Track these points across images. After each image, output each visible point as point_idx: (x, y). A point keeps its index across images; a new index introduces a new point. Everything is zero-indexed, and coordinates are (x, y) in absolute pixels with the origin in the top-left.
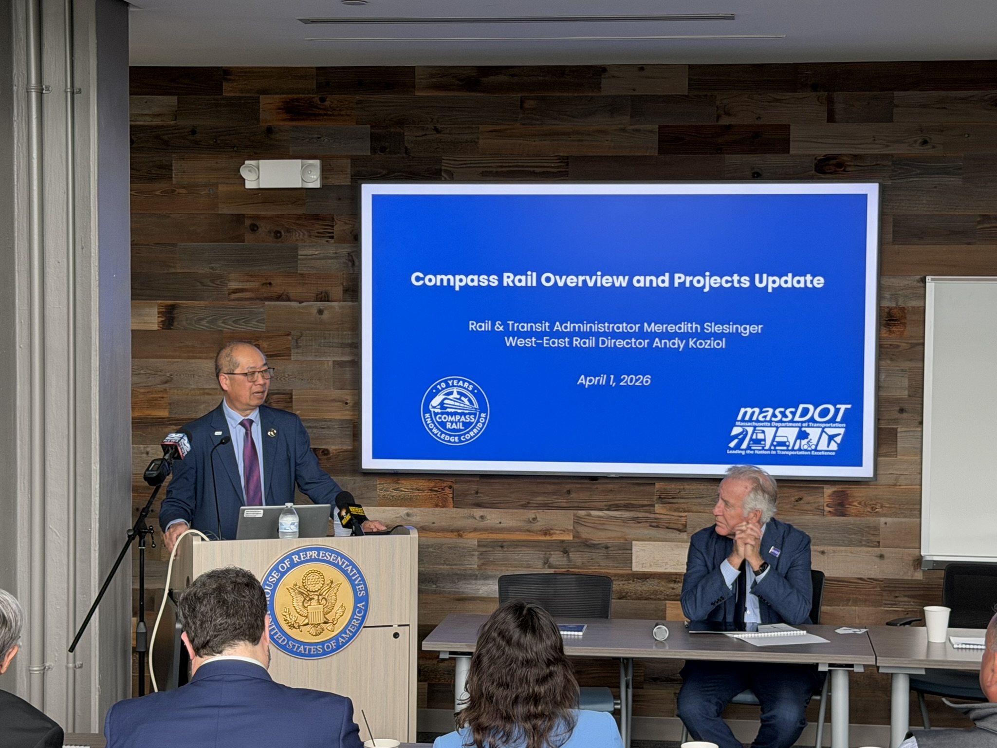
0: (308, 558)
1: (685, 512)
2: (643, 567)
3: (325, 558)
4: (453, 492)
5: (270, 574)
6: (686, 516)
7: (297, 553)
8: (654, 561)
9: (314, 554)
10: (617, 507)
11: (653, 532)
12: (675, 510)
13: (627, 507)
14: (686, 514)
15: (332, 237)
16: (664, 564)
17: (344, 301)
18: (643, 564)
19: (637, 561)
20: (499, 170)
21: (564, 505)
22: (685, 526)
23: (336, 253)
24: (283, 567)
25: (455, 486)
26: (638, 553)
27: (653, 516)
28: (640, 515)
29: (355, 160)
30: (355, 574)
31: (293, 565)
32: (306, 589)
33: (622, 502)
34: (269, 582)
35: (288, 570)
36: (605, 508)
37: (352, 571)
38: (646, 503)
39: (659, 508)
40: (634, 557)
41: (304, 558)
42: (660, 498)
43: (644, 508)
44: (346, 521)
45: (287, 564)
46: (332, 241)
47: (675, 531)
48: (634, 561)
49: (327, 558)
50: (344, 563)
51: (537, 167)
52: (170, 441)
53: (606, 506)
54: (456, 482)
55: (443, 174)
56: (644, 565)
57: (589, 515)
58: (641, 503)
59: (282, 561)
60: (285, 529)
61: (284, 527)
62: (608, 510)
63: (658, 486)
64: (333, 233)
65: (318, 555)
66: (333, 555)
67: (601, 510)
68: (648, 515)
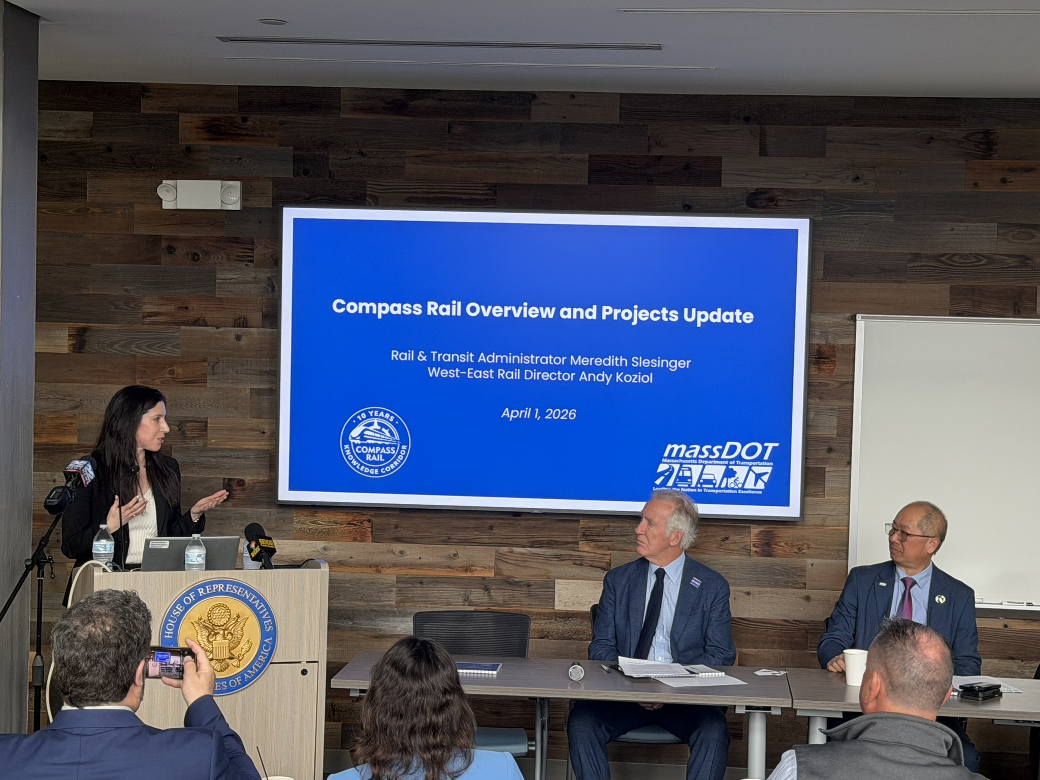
0: (214, 591)
1: (609, 550)
2: (565, 606)
3: (232, 591)
4: (372, 526)
5: (174, 607)
6: (610, 555)
7: (203, 586)
8: (577, 600)
9: (220, 587)
10: (540, 544)
11: (576, 570)
12: (600, 548)
13: (550, 544)
14: (610, 552)
15: (252, 261)
16: (587, 603)
17: (262, 327)
18: (565, 603)
19: (560, 599)
20: (425, 196)
21: (487, 541)
22: (609, 564)
23: (255, 278)
24: (187, 601)
25: (373, 519)
26: (561, 591)
27: (577, 553)
28: (563, 552)
29: (277, 182)
30: (262, 609)
31: (198, 598)
32: (211, 623)
33: (546, 539)
34: (173, 615)
35: (193, 603)
36: (528, 544)
37: (259, 605)
38: (569, 540)
39: (584, 546)
40: (556, 596)
41: (210, 591)
42: (584, 535)
43: (568, 546)
44: (255, 554)
45: (192, 597)
46: (252, 265)
47: (599, 569)
48: (556, 599)
49: (234, 591)
50: (251, 596)
51: (465, 194)
52: (73, 469)
53: (528, 542)
54: (375, 516)
55: (367, 198)
56: (567, 604)
57: (512, 552)
58: (564, 540)
59: (187, 594)
60: (191, 561)
61: (190, 559)
62: (532, 547)
63: (582, 522)
64: (253, 257)
65: (225, 588)
66: (240, 588)
67: (523, 546)
68: (571, 552)
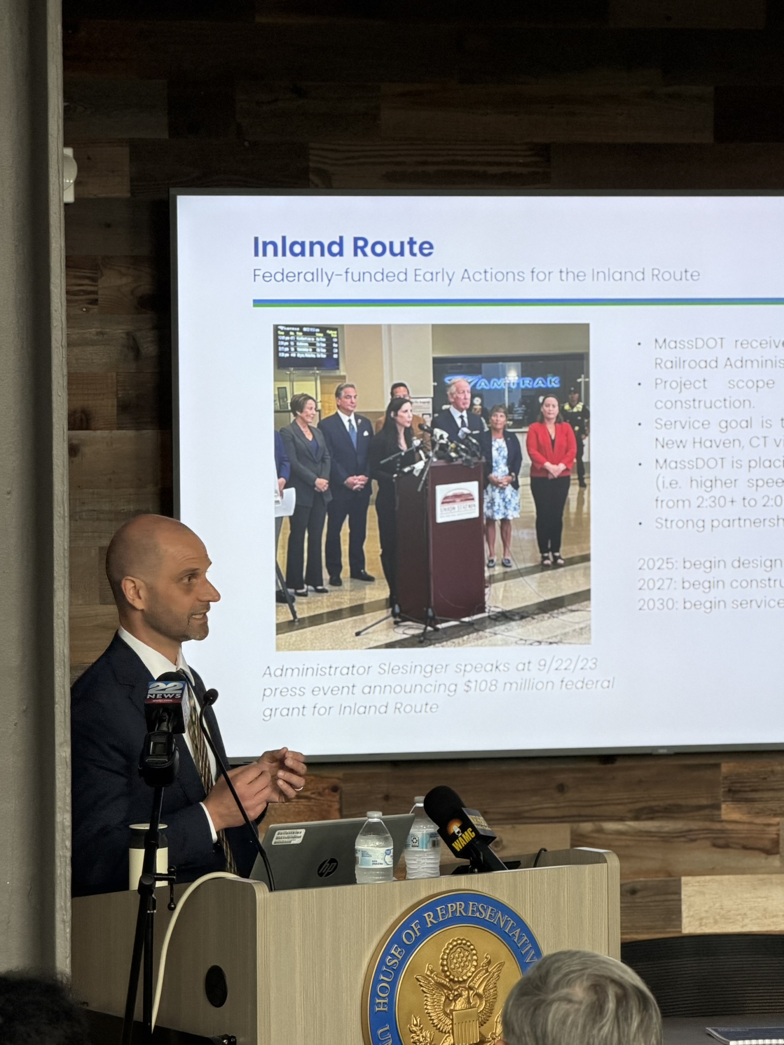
1: (776, 815)
2: (701, 925)
4: (341, 798)
5: (387, 952)
6: (778, 824)
8: (723, 912)
9: (459, 906)
10: (651, 813)
11: (718, 856)
12: (758, 814)
13: (668, 812)
14: (777, 820)
15: (94, 302)
16: (739, 917)
17: (119, 428)
18: (701, 919)
19: (691, 913)
21: (552, 813)
22: (776, 842)
23: (102, 333)
24: (409, 936)
25: (346, 787)
26: (692, 899)
27: (718, 826)
28: (694, 825)
29: (137, 150)
30: (524, 945)
31: (426, 932)
32: (448, 977)
33: (661, 803)
34: (387, 967)
35: (419, 940)
36: (629, 815)
37: (520, 937)
38: (704, 802)
39: (730, 813)
40: (684, 907)
42: (730, 791)
43: (702, 813)
45: (416, 929)
46: (95, 309)
47: (757, 853)
48: (684, 914)
49: (481, 913)
50: (507, 922)
53: (630, 811)
54: (346, 780)
55: (311, 177)
56: (704, 921)
57: (600, 831)
58: (694, 802)
59: (406, 925)
62: (636, 818)
63: (727, 767)
65: (466, 910)
66: (490, 908)
67: (621, 819)
68: (708, 824)
